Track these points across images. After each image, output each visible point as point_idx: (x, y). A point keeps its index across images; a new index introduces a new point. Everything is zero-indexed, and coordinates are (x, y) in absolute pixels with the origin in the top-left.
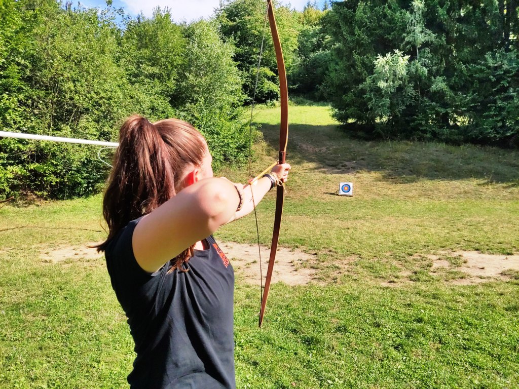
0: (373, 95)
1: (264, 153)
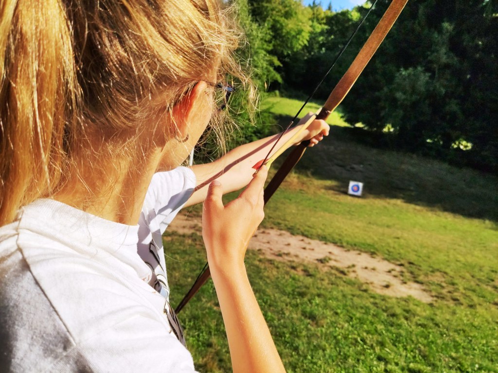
0: (387, 105)
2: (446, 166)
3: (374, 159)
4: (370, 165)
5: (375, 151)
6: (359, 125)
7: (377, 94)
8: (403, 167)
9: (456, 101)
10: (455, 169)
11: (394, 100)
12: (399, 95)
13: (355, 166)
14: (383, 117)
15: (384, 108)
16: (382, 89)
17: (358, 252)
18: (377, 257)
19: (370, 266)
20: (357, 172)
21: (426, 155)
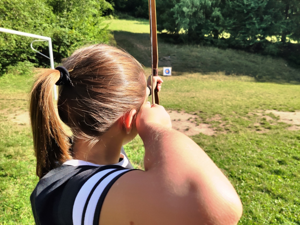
0: (179, 16)
2: (216, 49)
3: (176, 51)
4: (174, 55)
5: (176, 46)
6: (164, 31)
7: (172, 10)
8: (193, 53)
9: (218, 9)
10: (222, 51)
11: (183, 12)
12: (185, 9)
13: (166, 58)
14: (178, 24)
15: (177, 18)
16: (174, 6)
17: (170, 111)
18: (181, 112)
19: (177, 118)
20: (167, 61)
21: (205, 45)
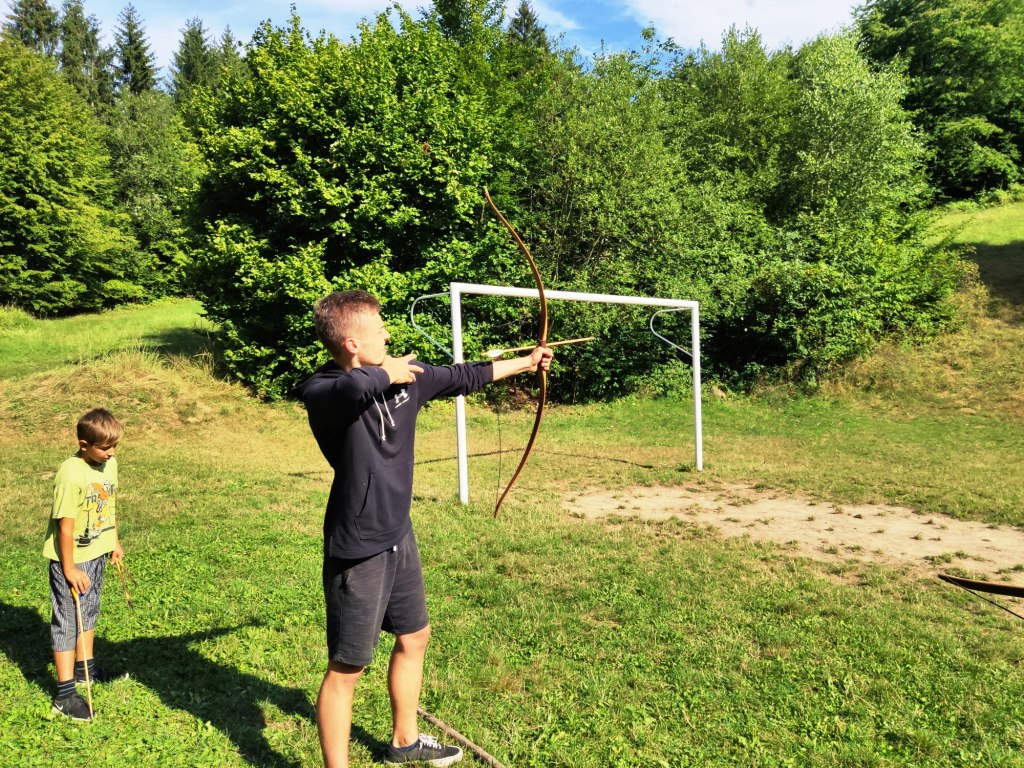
1: (982, 312)
